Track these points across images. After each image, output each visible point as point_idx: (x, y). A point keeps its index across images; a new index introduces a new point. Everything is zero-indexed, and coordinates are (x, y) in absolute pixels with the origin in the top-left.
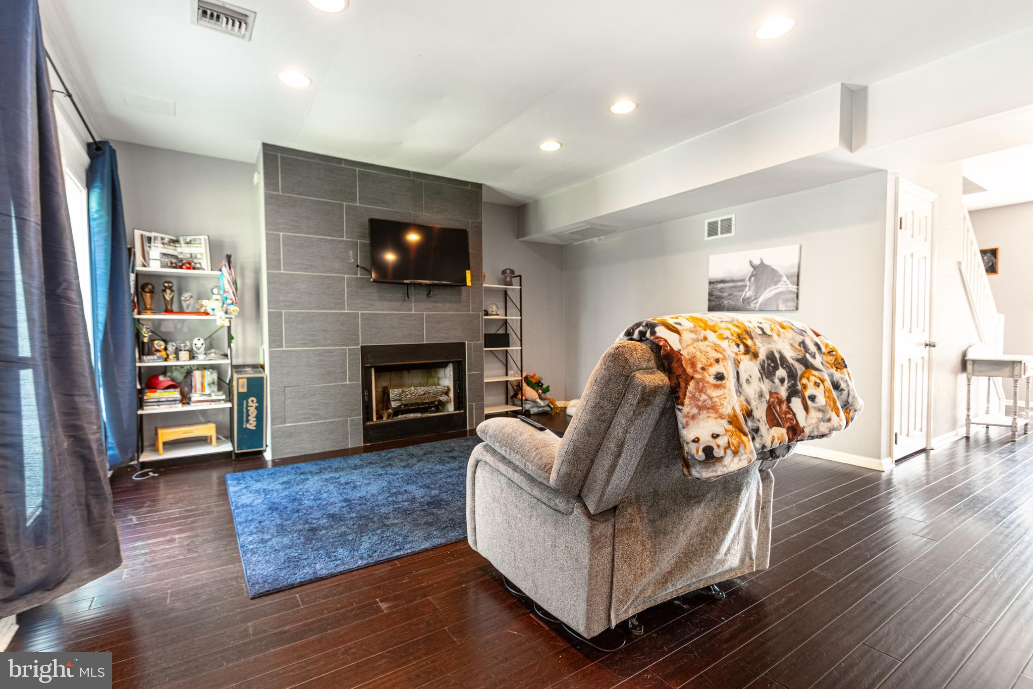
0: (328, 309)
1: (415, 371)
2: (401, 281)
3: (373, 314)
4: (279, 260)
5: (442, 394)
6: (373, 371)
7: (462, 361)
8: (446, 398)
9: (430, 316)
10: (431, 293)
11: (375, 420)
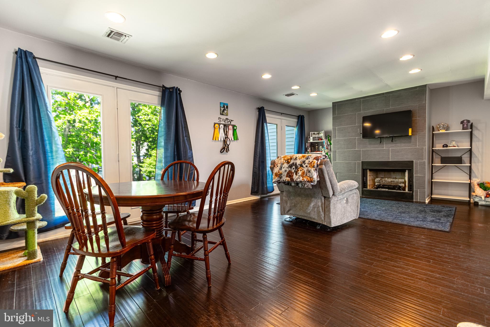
0: (350, 149)
1: (397, 173)
3: (366, 150)
4: (336, 135)
5: (401, 183)
6: (368, 170)
7: (411, 169)
8: (402, 185)
9: (393, 150)
10: (393, 140)
11: (368, 188)
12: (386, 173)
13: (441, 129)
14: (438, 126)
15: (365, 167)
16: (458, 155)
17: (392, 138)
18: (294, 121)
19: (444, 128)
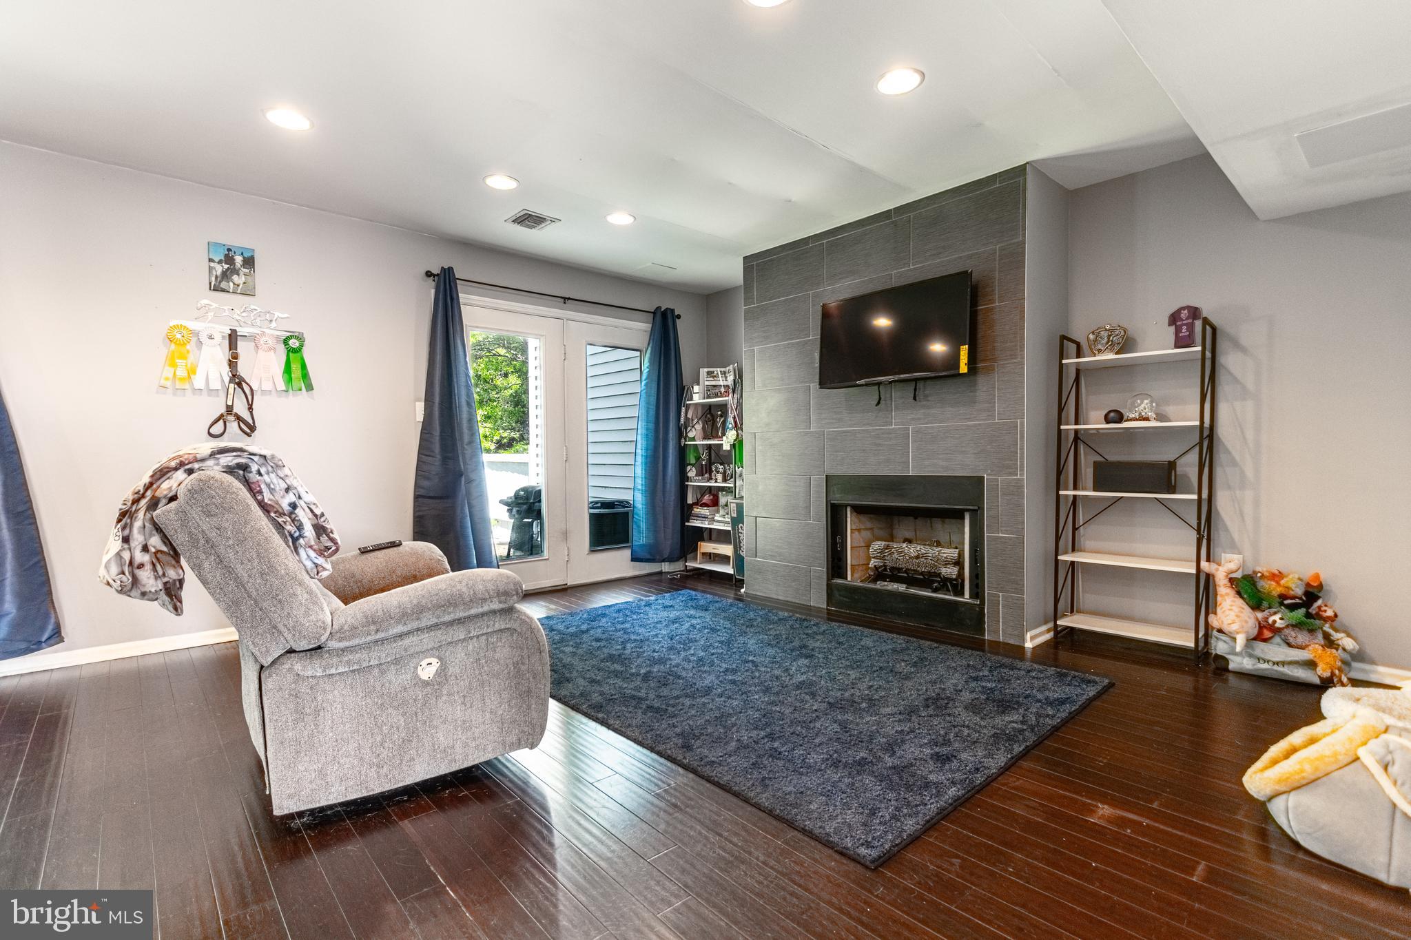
0: (793, 428)
1: (953, 521)
2: (853, 383)
3: (840, 432)
4: (753, 378)
5: (947, 563)
6: (849, 509)
7: (977, 510)
8: (951, 571)
9: (918, 431)
10: (920, 394)
11: (849, 578)
12: (920, 522)
13: (1100, 347)
14: (1091, 337)
15: (837, 496)
16: (1163, 454)
17: (914, 382)
18: (638, 330)
19: (1111, 346)
